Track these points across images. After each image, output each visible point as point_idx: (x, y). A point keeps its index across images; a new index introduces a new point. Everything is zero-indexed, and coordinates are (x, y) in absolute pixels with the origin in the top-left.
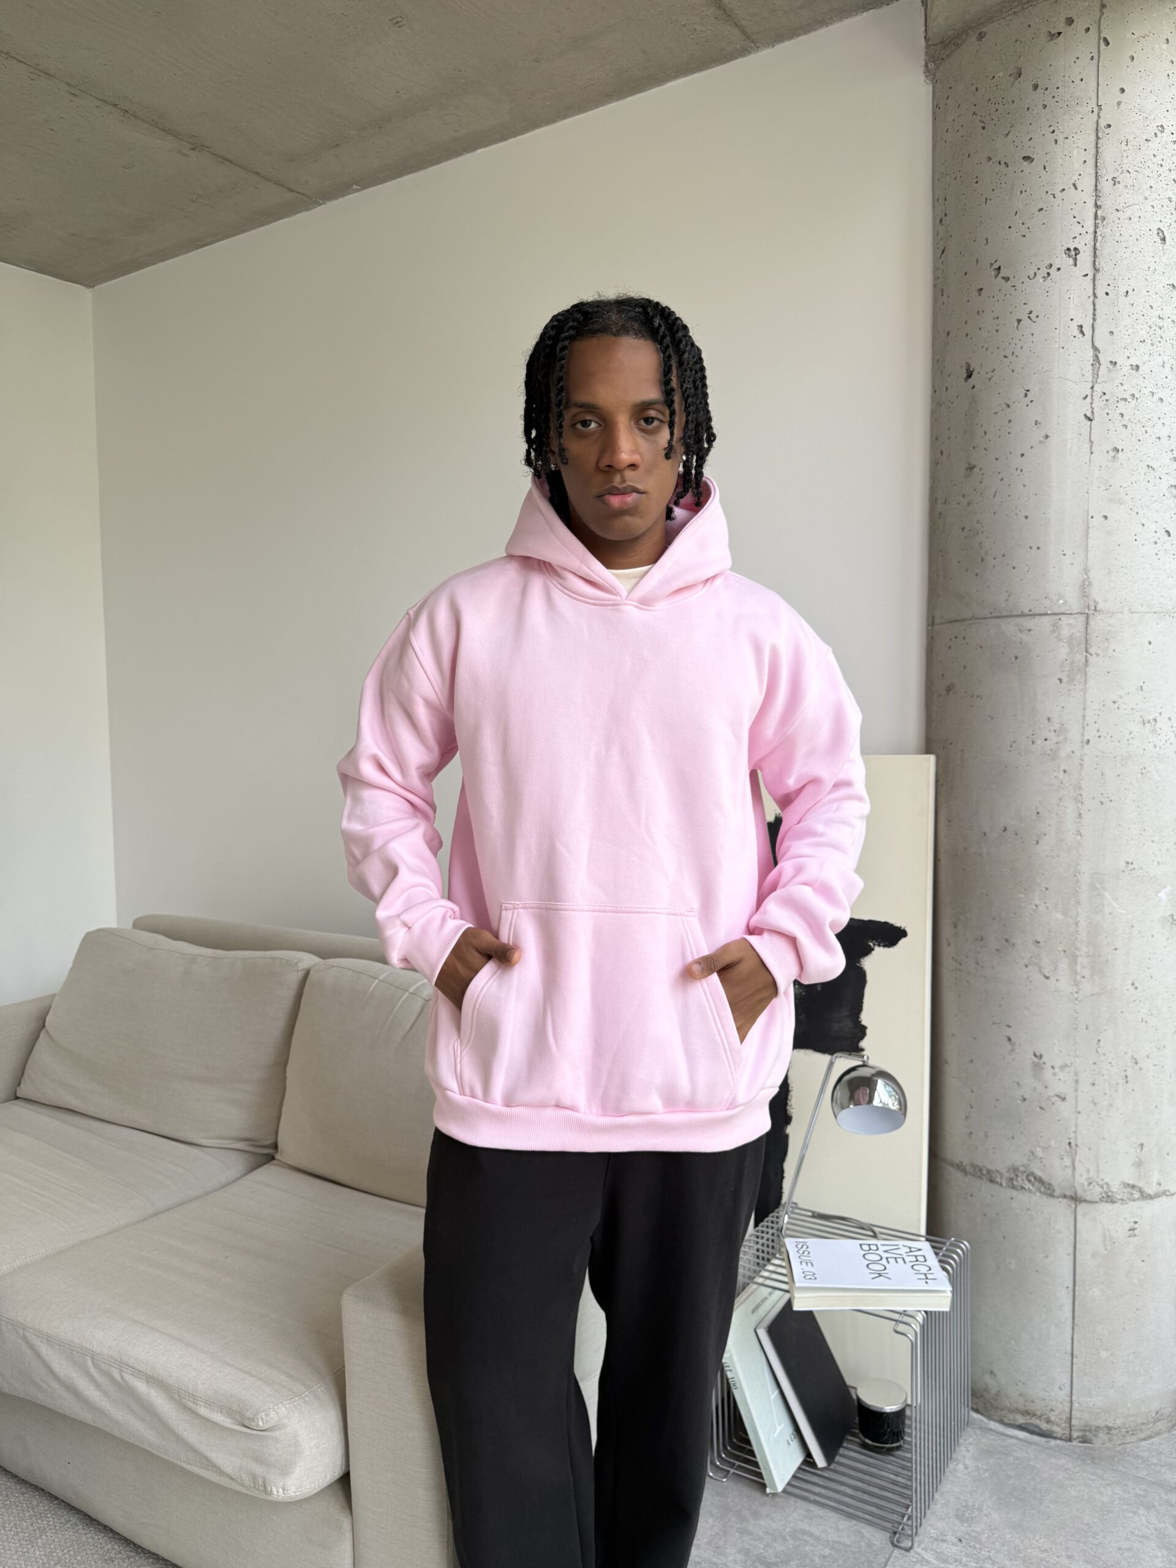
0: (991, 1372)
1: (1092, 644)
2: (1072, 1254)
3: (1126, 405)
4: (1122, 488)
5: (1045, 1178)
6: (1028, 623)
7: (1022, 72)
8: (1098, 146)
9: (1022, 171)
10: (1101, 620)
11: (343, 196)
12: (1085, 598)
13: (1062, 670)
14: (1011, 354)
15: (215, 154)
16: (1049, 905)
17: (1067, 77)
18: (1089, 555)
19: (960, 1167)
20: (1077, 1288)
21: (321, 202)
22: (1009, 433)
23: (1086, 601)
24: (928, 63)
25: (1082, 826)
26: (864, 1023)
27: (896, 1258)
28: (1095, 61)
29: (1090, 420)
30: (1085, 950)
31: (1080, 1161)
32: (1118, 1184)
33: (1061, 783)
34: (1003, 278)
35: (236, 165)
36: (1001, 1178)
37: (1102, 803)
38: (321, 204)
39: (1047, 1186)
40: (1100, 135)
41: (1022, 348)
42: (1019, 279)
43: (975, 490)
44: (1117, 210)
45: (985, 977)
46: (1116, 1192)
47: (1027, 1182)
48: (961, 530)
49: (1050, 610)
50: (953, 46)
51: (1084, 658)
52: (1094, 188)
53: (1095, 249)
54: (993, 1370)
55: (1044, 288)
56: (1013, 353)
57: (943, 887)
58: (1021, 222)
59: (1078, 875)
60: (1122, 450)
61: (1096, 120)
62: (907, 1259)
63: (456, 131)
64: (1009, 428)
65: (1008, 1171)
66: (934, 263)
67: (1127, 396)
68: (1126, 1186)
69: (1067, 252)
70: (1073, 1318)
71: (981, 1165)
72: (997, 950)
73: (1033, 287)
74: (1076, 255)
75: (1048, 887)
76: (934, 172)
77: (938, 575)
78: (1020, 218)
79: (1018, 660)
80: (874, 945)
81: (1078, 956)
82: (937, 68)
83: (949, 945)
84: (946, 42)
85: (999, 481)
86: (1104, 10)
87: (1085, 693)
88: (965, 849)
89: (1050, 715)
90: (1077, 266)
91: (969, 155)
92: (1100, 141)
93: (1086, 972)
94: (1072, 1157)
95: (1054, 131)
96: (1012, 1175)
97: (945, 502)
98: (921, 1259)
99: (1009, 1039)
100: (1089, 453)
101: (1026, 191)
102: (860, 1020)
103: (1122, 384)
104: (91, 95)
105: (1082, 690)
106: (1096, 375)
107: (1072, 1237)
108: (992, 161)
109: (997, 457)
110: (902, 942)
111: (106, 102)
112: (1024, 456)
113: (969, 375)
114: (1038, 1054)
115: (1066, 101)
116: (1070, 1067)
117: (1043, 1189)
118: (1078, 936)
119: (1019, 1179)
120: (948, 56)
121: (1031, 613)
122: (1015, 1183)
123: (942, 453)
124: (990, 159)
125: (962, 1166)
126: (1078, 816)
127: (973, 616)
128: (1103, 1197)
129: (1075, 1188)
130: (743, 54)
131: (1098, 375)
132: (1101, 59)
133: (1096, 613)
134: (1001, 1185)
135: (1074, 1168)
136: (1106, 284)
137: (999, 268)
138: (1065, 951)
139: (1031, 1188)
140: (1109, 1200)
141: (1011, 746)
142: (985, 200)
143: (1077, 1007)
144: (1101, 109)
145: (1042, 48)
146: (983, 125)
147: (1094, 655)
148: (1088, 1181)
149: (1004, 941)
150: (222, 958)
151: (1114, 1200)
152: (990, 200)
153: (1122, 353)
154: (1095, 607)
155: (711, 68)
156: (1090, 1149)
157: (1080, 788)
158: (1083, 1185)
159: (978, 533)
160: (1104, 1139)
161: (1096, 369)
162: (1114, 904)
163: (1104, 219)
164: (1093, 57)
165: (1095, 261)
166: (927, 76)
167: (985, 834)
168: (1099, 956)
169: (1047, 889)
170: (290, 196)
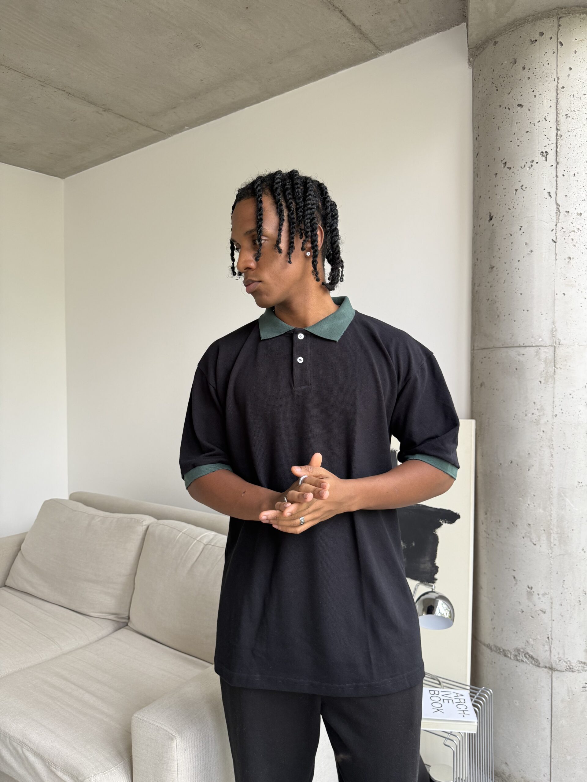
0: (506, 763)
1: (557, 363)
2: (550, 699)
3: (575, 234)
4: (573, 279)
5: (534, 656)
6: (522, 351)
7: (517, 61)
8: (558, 98)
9: (517, 112)
10: (563, 349)
11: (181, 132)
12: (554, 338)
13: (541, 376)
14: (512, 207)
15: (115, 113)
16: (535, 504)
17: (540, 63)
18: (555, 314)
19: (488, 646)
20: (553, 719)
21: (170, 135)
22: (512, 249)
23: (554, 339)
24: (470, 58)
25: (553, 462)
26: (437, 565)
27: (448, 700)
28: (555, 54)
29: (555, 242)
30: (555, 530)
31: (554, 648)
32: (576, 662)
33: (542, 438)
34: (508, 168)
35: (126, 118)
36: (511, 654)
37: (564, 449)
38: (170, 136)
39: (536, 661)
40: (559, 92)
41: (518, 204)
42: (516, 168)
43: (494, 279)
44: (569, 131)
45: (501, 543)
46: (575, 666)
47: (525, 658)
48: (487, 300)
49: (534, 344)
50: (481, 49)
51: (553, 370)
52: (556, 120)
53: (557, 152)
54: (507, 762)
55: (529, 173)
56: (513, 207)
57: (480, 491)
58: (517, 138)
59: (551, 488)
60: (573, 258)
61: (556, 85)
62: (455, 701)
63: (233, 99)
64: (512, 247)
65: (514, 651)
66: (473, 160)
67: (575, 229)
68: (581, 662)
69: (541, 154)
70: (551, 736)
71: (500, 646)
72: (508, 528)
73: (523, 173)
74: (546, 155)
75: (535, 494)
76: (473, 114)
77: (476, 324)
78: (516, 136)
79: (518, 370)
80: (443, 522)
81: (552, 533)
82: (474, 60)
83: (483, 524)
84: (478, 47)
85: (507, 275)
86: (560, 28)
87: (554, 389)
88: (491, 472)
89: (535, 401)
90: (547, 161)
91: (490, 105)
92: (558, 95)
93: (556, 542)
94: (550, 645)
95: (534, 91)
96: (517, 653)
97: (479, 286)
98: (462, 701)
99: (514, 578)
100: (555, 260)
101: (519, 122)
102: (435, 563)
103: (572, 223)
104: (51, 86)
105: (552, 387)
106: (558, 219)
107: (550, 690)
108: (501, 107)
109: (506, 262)
110: (458, 521)
111: (59, 89)
112: (520, 262)
113: (491, 219)
114: (530, 587)
115: (540, 75)
116: (548, 594)
117: (533, 662)
118: (552, 522)
119: (520, 656)
120: (479, 54)
121: (524, 345)
122: (518, 658)
123: (477, 260)
124: (500, 106)
125: (489, 646)
126: (551, 456)
127: (493, 346)
128: (567, 669)
129: (551, 662)
130: (376, 56)
131: (559, 218)
132: (558, 53)
133: (559, 346)
134: (511, 658)
135: (551, 651)
136: (563, 170)
137: (506, 163)
138: (544, 530)
139: (527, 661)
140: (570, 670)
141: (514, 417)
142: (498, 127)
143: (552, 562)
144: (559, 79)
145: (527, 48)
146: (497, 89)
147: (559, 369)
148: (559, 659)
149: (511, 523)
150: (107, 517)
151: (574, 670)
152: (501, 127)
153: (572, 206)
154: (559, 343)
155: (360, 64)
156: (560, 641)
157: (552, 441)
158: (556, 661)
159: (496, 302)
160: (567, 636)
161: (558, 217)
162: (572, 505)
163: (561, 136)
164: (554, 52)
165: (556, 158)
166: (469, 65)
167: (501, 464)
168: (563, 533)
169: (534, 496)
170: (155, 133)
